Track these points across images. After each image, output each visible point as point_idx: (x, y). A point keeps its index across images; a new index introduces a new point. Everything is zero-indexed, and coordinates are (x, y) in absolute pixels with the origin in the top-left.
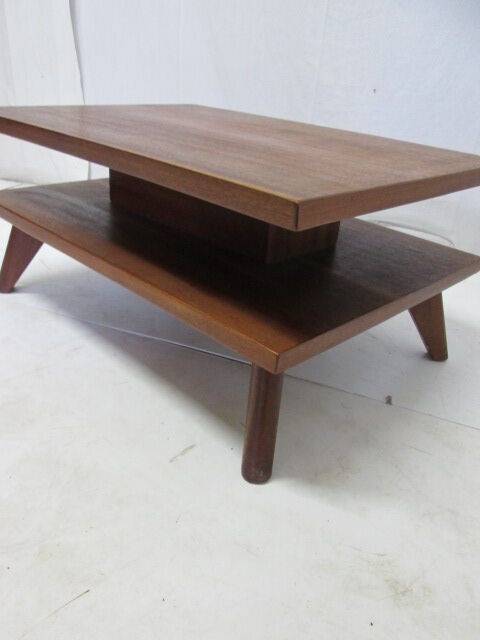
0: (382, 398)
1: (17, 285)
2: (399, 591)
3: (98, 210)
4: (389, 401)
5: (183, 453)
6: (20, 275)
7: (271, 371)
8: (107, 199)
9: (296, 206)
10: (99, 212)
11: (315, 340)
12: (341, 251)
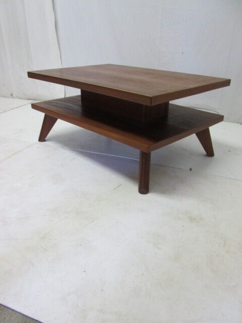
0: (188, 169)
1: (46, 139)
2: (192, 219)
3: (77, 107)
4: (191, 170)
5: (118, 187)
6: (47, 135)
7: (146, 152)
8: (80, 103)
9: (151, 98)
10: (78, 107)
11: (160, 142)
12: (170, 116)
